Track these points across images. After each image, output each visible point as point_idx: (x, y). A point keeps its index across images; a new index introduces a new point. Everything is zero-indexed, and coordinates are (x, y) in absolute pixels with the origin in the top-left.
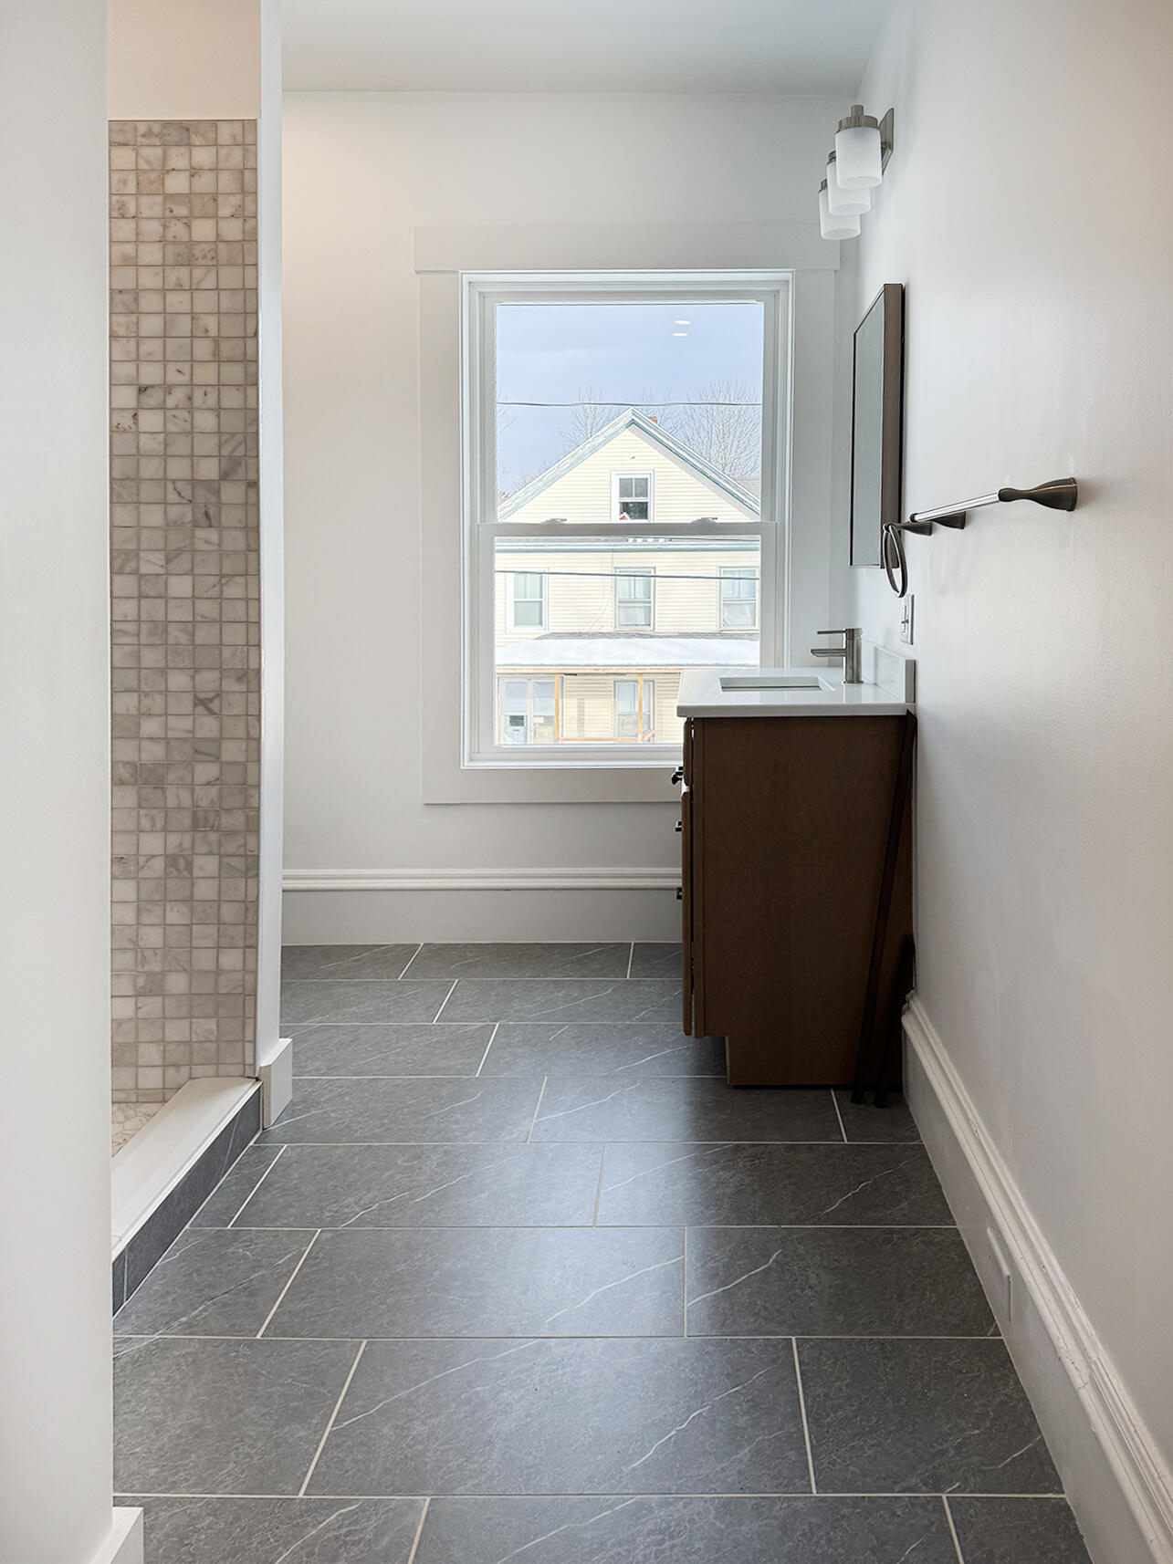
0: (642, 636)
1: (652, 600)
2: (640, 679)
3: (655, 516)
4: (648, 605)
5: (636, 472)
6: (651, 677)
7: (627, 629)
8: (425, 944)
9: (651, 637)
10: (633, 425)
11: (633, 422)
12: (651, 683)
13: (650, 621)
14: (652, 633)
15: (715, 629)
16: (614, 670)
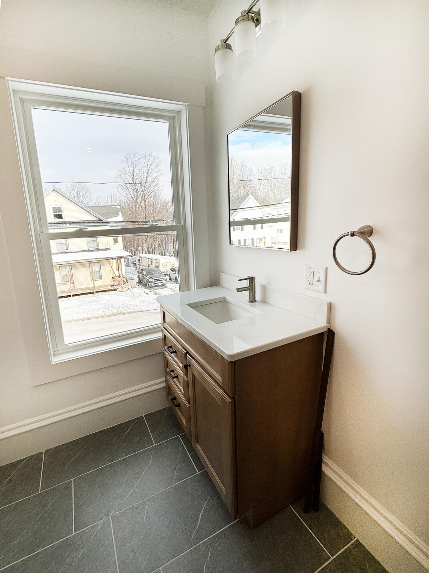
0: (65, 253)
1: (67, 242)
2: (67, 265)
3: (65, 219)
4: (66, 244)
5: (58, 205)
6: (70, 264)
7: (61, 251)
8: (45, 451)
9: (69, 253)
10: (54, 191)
11: (54, 190)
12: (71, 266)
13: (68, 248)
14: (69, 252)
15: (87, 249)
16: (59, 263)
